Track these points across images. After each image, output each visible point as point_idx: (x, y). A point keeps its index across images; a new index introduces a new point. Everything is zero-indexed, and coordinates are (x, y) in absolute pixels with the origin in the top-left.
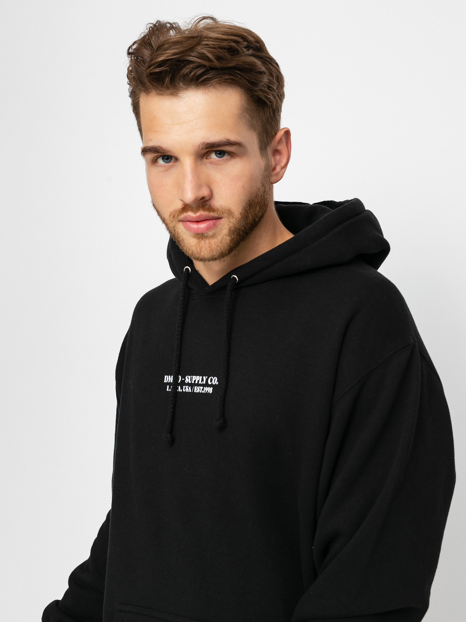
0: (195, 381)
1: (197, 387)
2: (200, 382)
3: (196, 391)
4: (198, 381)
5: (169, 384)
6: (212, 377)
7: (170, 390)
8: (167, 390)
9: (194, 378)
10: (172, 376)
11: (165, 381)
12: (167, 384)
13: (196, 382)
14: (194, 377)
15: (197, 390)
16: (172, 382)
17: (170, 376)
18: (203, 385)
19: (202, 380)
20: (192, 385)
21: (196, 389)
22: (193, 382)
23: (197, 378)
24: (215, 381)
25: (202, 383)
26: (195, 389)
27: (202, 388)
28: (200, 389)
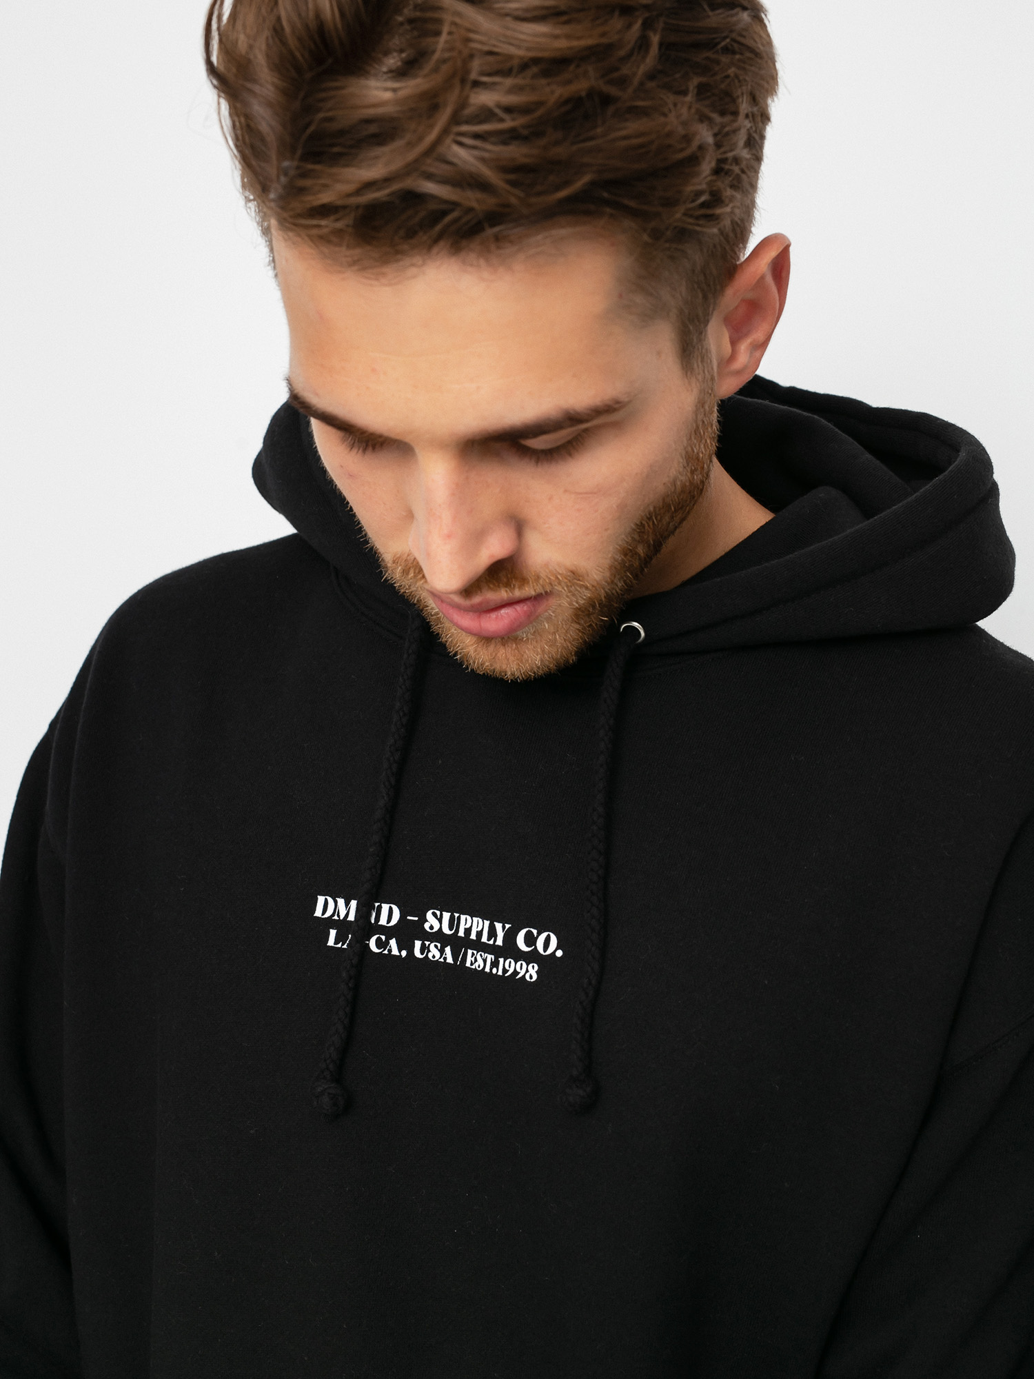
0: (468, 931)
1: (475, 952)
2: (484, 939)
3: (472, 964)
4: (480, 934)
5: (343, 926)
6: (535, 932)
7: (345, 946)
8: (331, 942)
9: (465, 921)
10: (354, 903)
11: (318, 913)
12: (329, 923)
13: (473, 936)
14: (463, 917)
15: (477, 961)
16: (351, 918)
17: (341, 902)
18: (497, 952)
19: (492, 933)
20: (460, 944)
21: (473, 959)
22: (461, 933)
23: (473, 925)
24: (549, 944)
25: (491, 942)
26: (469, 959)
27: (490, 957)
28: (485, 961)
